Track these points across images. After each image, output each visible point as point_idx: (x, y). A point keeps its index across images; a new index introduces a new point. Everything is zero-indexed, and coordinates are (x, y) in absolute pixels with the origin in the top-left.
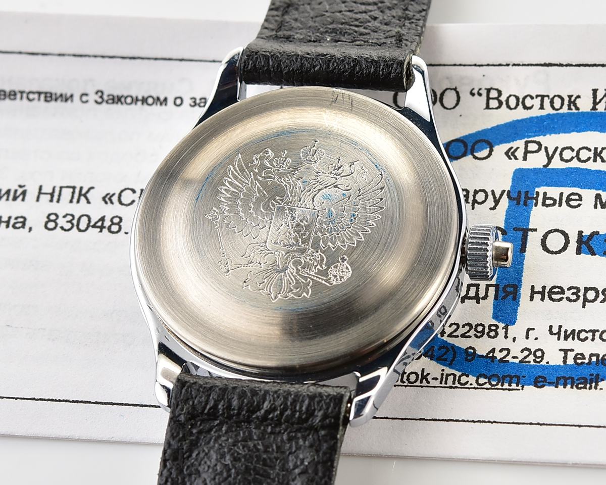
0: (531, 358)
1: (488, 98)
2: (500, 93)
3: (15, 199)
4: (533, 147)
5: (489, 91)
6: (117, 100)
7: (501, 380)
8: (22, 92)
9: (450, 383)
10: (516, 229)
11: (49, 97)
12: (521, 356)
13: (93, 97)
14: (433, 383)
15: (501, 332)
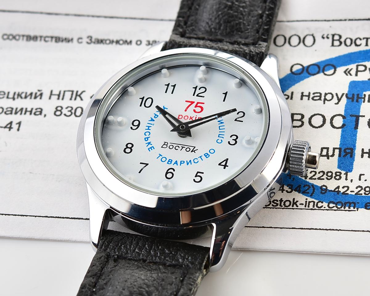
0: (363, 192)
1: (333, 40)
2: (340, 37)
3: (35, 98)
4: (361, 68)
5: (333, 36)
6: (100, 42)
7: (344, 205)
8: (41, 37)
9: (311, 206)
10: (351, 116)
11: (58, 39)
12: (356, 191)
13: (85, 40)
14: (300, 207)
15: (343, 176)
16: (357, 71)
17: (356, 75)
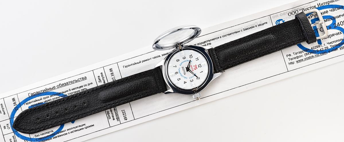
0: (326, 48)
1: (302, 10)
2: (304, 9)
4: (312, 15)
5: (302, 9)
6: (247, 29)
7: (324, 53)
8: (232, 33)
9: (317, 56)
10: (315, 29)
11: (236, 32)
12: (325, 49)
13: (243, 30)
14: (314, 57)
15: (321, 46)
16: (311, 17)
17: (311, 18)
